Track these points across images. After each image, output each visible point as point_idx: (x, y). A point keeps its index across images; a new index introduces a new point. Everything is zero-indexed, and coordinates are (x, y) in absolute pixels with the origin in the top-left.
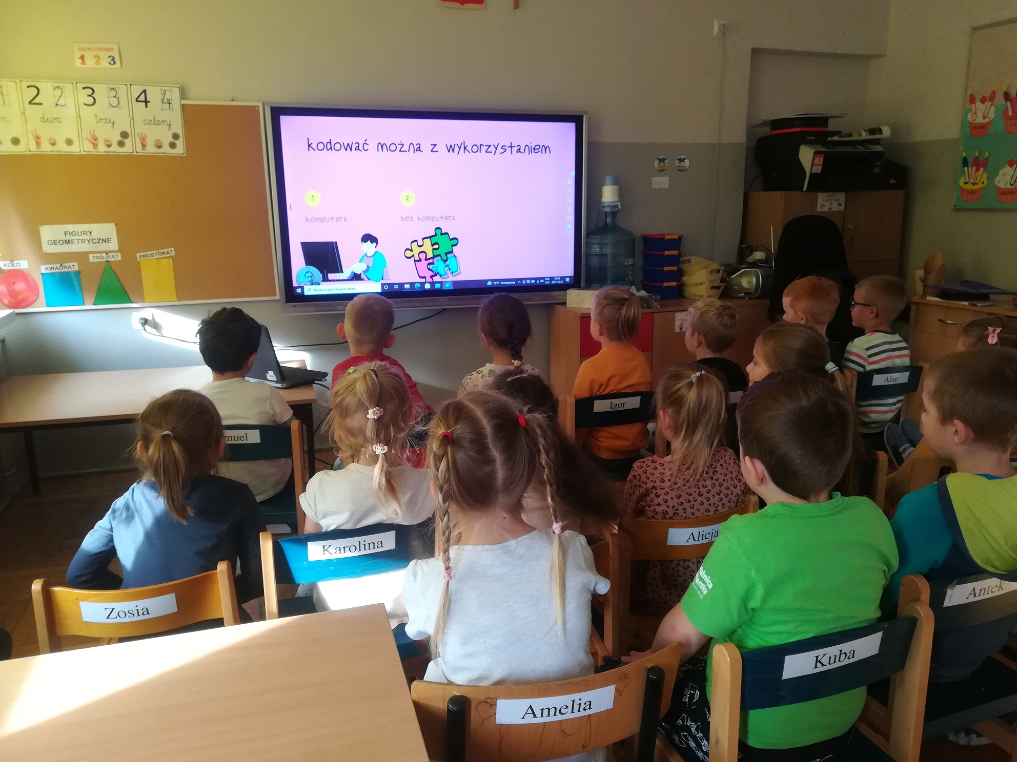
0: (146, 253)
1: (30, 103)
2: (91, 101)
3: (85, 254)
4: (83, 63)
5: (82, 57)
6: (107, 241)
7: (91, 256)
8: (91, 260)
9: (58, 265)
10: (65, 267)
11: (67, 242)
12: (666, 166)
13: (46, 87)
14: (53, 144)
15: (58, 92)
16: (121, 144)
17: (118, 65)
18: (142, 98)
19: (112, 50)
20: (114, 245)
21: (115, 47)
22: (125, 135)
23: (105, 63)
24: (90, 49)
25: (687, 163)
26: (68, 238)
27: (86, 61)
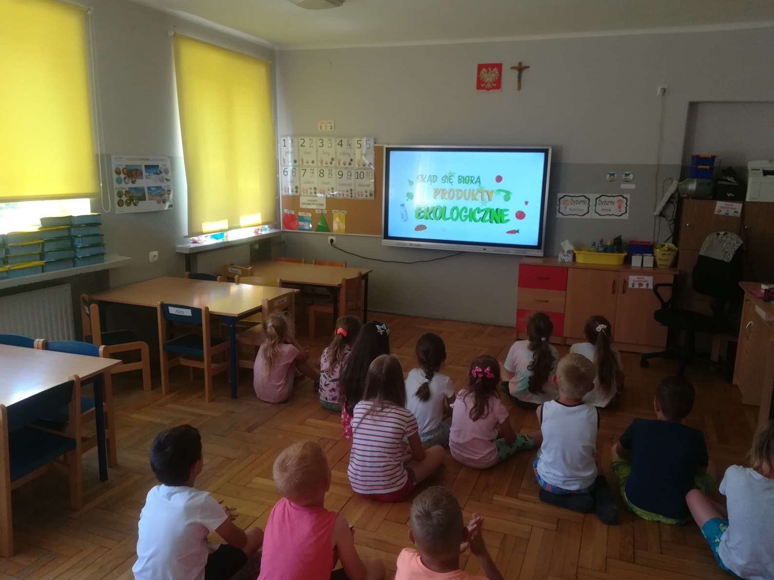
0: (336, 211)
1: (301, 146)
2: (322, 145)
3: (314, 210)
4: (321, 129)
5: (321, 127)
6: (322, 205)
7: (316, 210)
8: (316, 212)
9: (304, 213)
10: (307, 214)
11: (309, 204)
12: (615, 178)
13: (307, 139)
14: (308, 163)
15: (311, 141)
16: (331, 163)
17: (333, 129)
18: (340, 144)
19: (331, 123)
20: (324, 207)
21: (333, 122)
22: (333, 159)
23: (329, 128)
24: (323, 123)
26: (309, 202)
27: (322, 127)
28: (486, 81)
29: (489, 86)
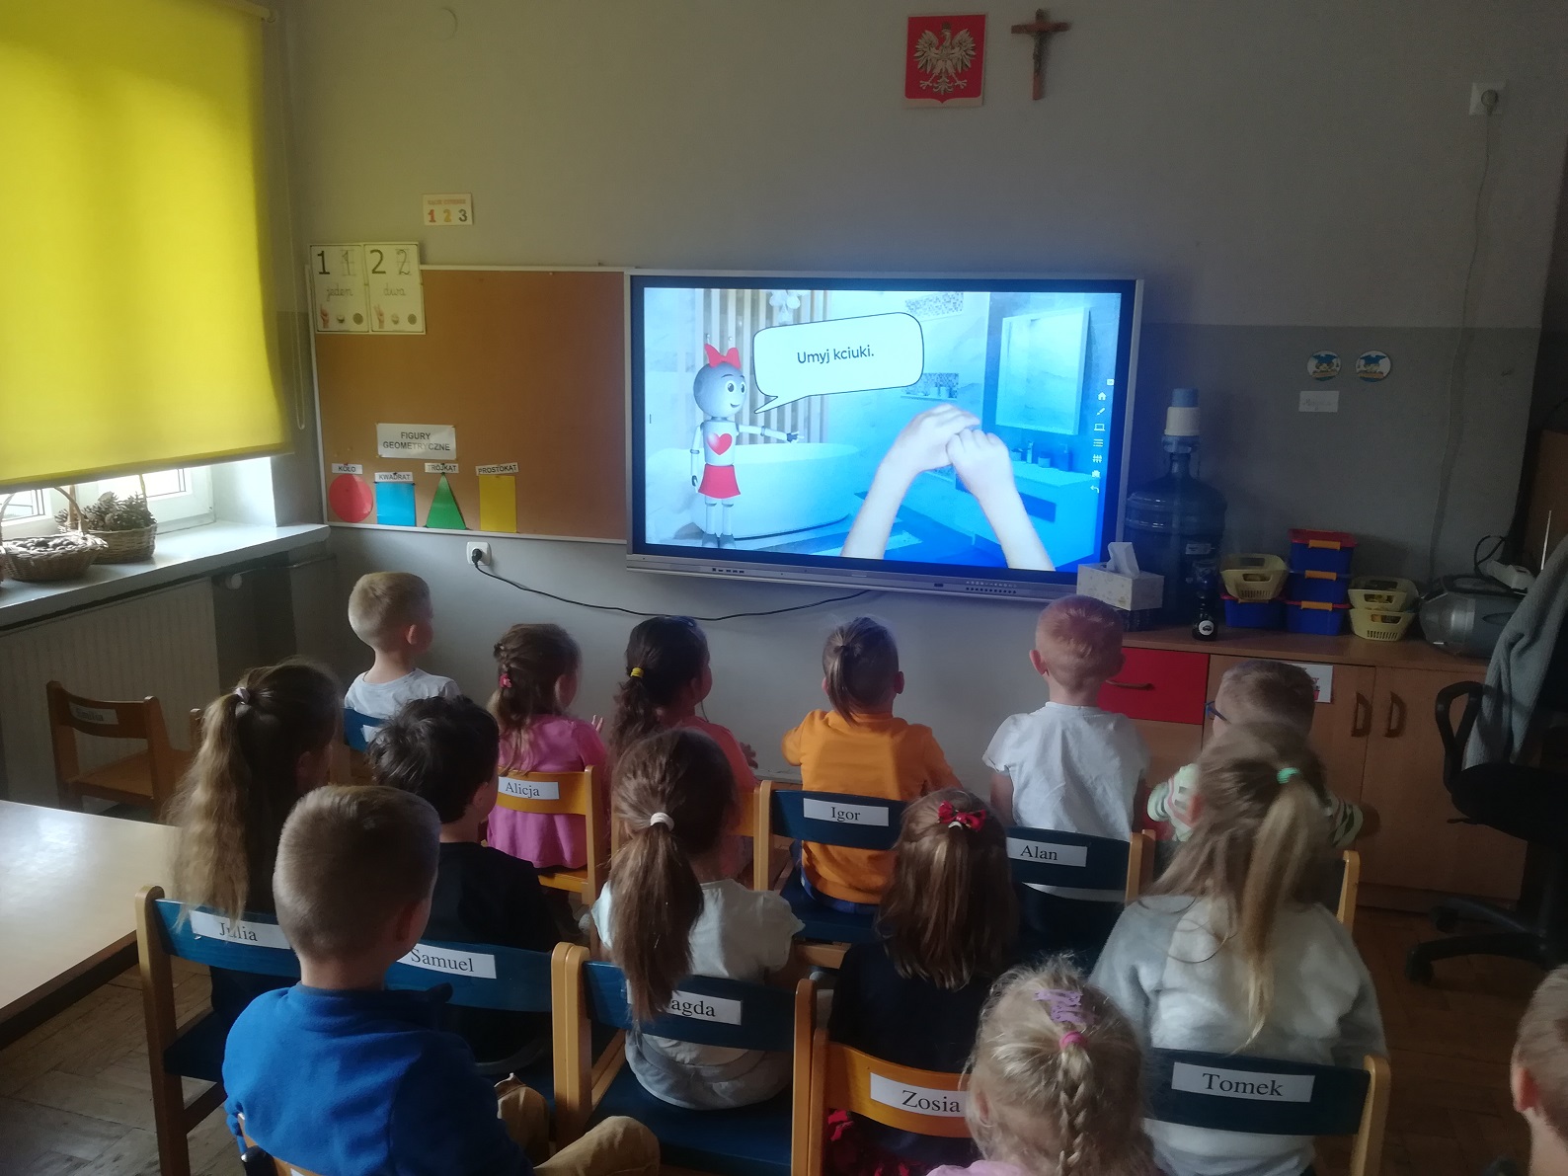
0: (486, 467)
1: (374, 272)
3: (421, 462)
4: (433, 220)
5: (431, 213)
6: (445, 448)
7: (426, 465)
8: (427, 470)
9: (392, 474)
10: (400, 477)
11: (404, 445)
12: (1335, 370)
13: (389, 252)
14: (396, 322)
15: (402, 258)
17: (469, 221)
19: (463, 202)
20: (451, 454)
23: (455, 220)
24: (439, 202)
25: (1384, 366)
26: (405, 440)
27: (435, 213)
28: (936, 72)
29: (943, 86)
